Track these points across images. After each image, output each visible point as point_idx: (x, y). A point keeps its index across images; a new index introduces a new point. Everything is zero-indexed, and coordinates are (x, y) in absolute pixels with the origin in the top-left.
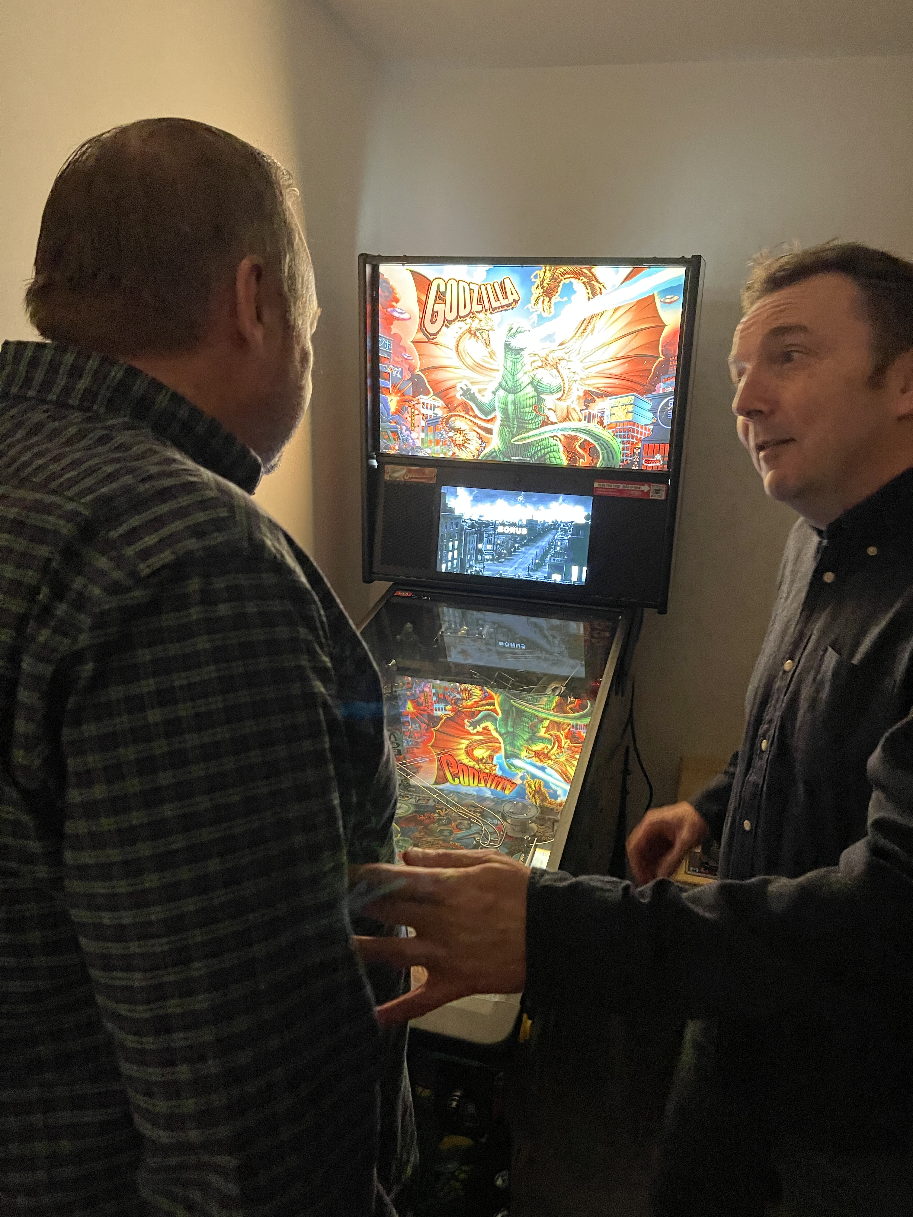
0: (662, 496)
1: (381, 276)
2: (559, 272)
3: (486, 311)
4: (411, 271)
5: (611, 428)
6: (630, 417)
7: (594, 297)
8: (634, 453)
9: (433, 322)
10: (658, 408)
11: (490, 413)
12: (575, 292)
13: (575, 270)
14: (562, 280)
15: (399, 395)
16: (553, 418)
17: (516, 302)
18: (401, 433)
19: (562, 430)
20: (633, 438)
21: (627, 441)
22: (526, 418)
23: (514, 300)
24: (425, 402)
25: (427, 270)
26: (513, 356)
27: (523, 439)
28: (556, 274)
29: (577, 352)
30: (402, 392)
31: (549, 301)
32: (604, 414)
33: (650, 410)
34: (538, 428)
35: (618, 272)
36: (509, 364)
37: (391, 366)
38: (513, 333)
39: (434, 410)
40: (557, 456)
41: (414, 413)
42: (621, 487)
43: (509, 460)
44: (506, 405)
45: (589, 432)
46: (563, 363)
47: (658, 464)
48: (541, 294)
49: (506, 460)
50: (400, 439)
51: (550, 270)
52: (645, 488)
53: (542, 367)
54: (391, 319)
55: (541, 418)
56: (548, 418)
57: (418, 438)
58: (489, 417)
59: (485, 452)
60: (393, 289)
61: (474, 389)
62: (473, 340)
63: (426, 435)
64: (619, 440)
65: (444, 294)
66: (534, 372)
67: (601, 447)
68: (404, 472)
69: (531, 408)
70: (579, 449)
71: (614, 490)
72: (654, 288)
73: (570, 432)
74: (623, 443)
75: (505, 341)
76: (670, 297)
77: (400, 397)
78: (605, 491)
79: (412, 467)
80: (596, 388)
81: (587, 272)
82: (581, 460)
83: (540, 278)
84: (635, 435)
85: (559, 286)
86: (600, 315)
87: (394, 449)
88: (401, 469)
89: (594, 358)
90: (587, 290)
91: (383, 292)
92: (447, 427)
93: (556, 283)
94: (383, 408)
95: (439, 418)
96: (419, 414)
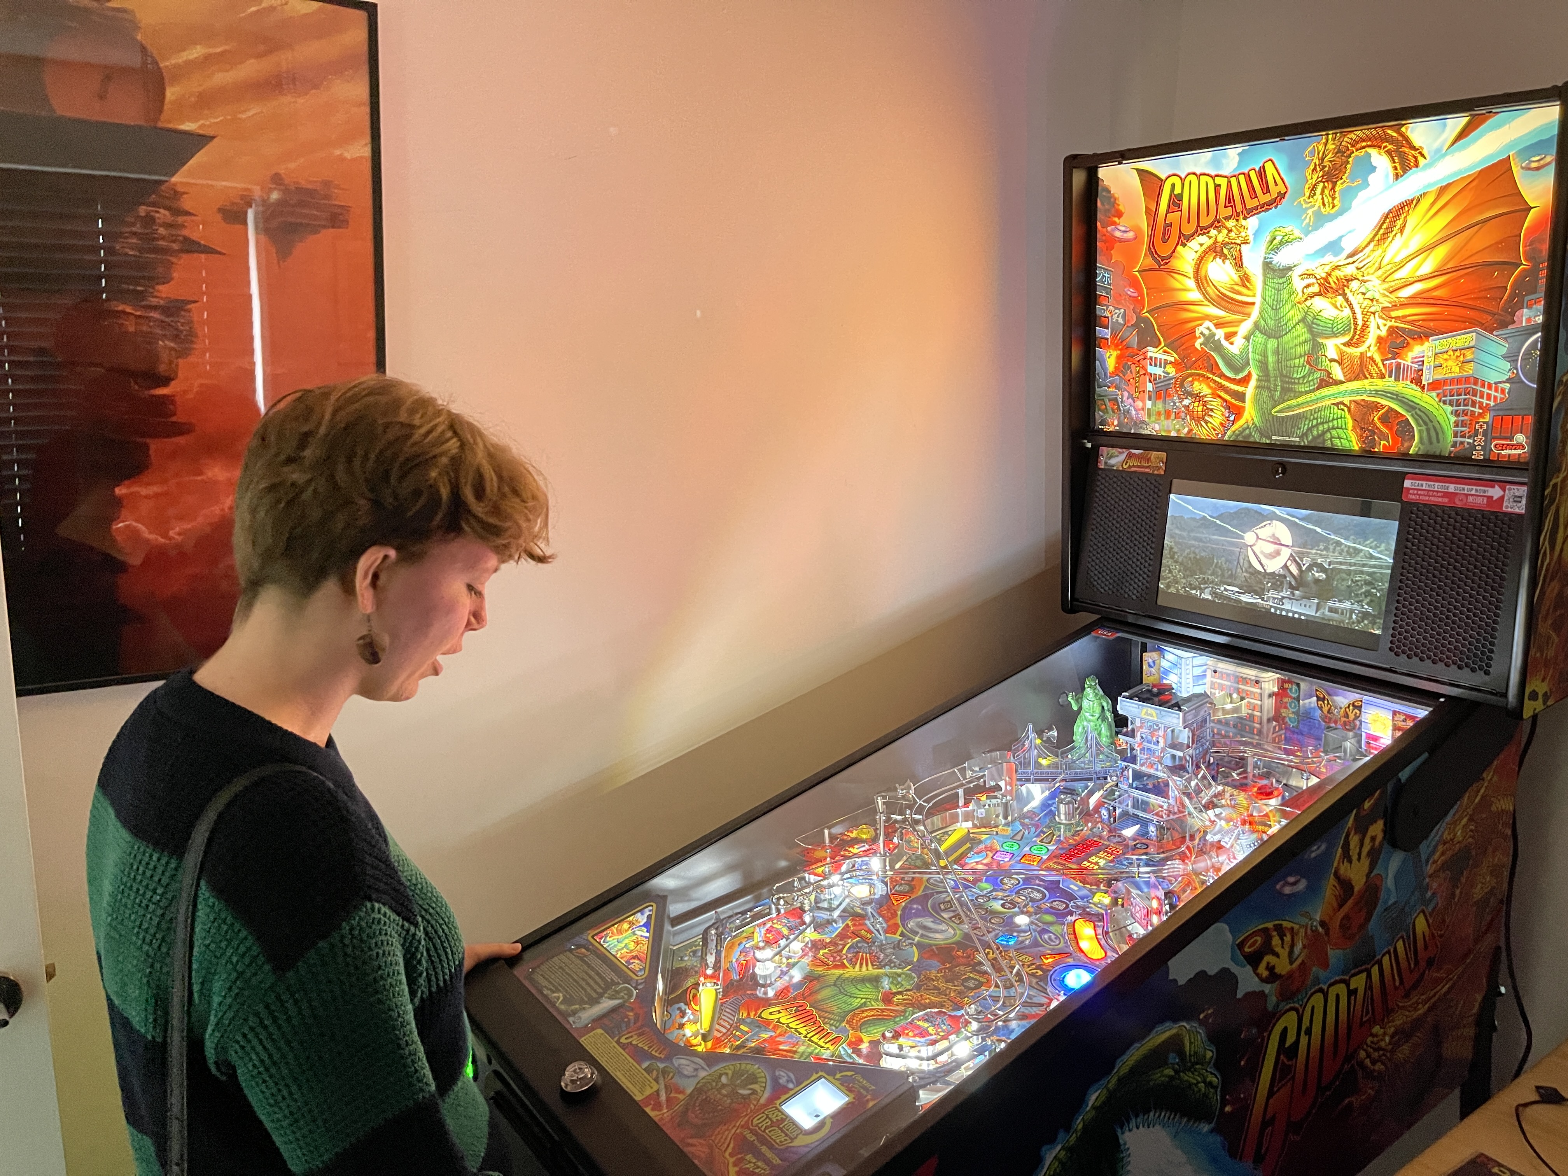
0: (1520, 508)
1: (1100, 183)
2: (1348, 140)
4: (1139, 171)
5: (1434, 389)
6: (1470, 370)
7: (1405, 173)
8: (1476, 431)
9: (1165, 241)
10: (1519, 352)
11: (1242, 369)
12: (1373, 169)
13: (1374, 132)
14: (1353, 152)
15: (1121, 347)
16: (1337, 372)
17: (1282, 196)
18: (1122, 402)
19: (1353, 392)
20: (1473, 405)
21: (1464, 411)
22: (1295, 376)
24: (1154, 355)
25: (1158, 166)
26: (1275, 281)
27: (1290, 408)
28: (1344, 143)
29: (1377, 265)
31: (1333, 188)
32: (1423, 365)
33: (1505, 357)
34: (1314, 391)
35: (1445, 125)
36: (1270, 292)
37: (1111, 308)
38: (1275, 246)
39: (1165, 367)
40: (1343, 435)
41: (1138, 372)
42: (1451, 488)
43: (1268, 442)
44: (1265, 356)
45: (1397, 397)
46: (1354, 285)
47: (1519, 452)
48: (1320, 179)
49: (1264, 440)
50: (1120, 411)
51: (1334, 139)
52: (1495, 492)
53: (1319, 294)
54: (1112, 241)
55: (1318, 375)
56: (1329, 374)
57: (1143, 409)
58: (1241, 376)
59: (1233, 428)
60: (1115, 199)
61: (1220, 334)
62: (1219, 260)
63: (1154, 404)
64: (1449, 409)
65: (1180, 197)
66: (1308, 303)
67: (1416, 420)
69: (1302, 360)
70: (1379, 425)
71: (1439, 494)
72: (1510, 146)
73: (1365, 397)
74: (1456, 414)
75: (1265, 258)
76: (1538, 158)
77: (1120, 350)
78: (1419, 495)
79: (1133, 451)
80: (1409, 322)
81: (1394, 134)
82: (1382, 442)
83: (1318, 154)
84: (1478, 399)
85: (1348, 163)
86: (1414, 202)
87: (1113, 424)
88: (1120, 453)
89: (1404, 273)
90: (1394, 162)
91: (1103, 204)
92: (1181, 391)
93: (1343, 158)
94: (1100, 367)
95: (1172, 378)
96: (1145, 374)
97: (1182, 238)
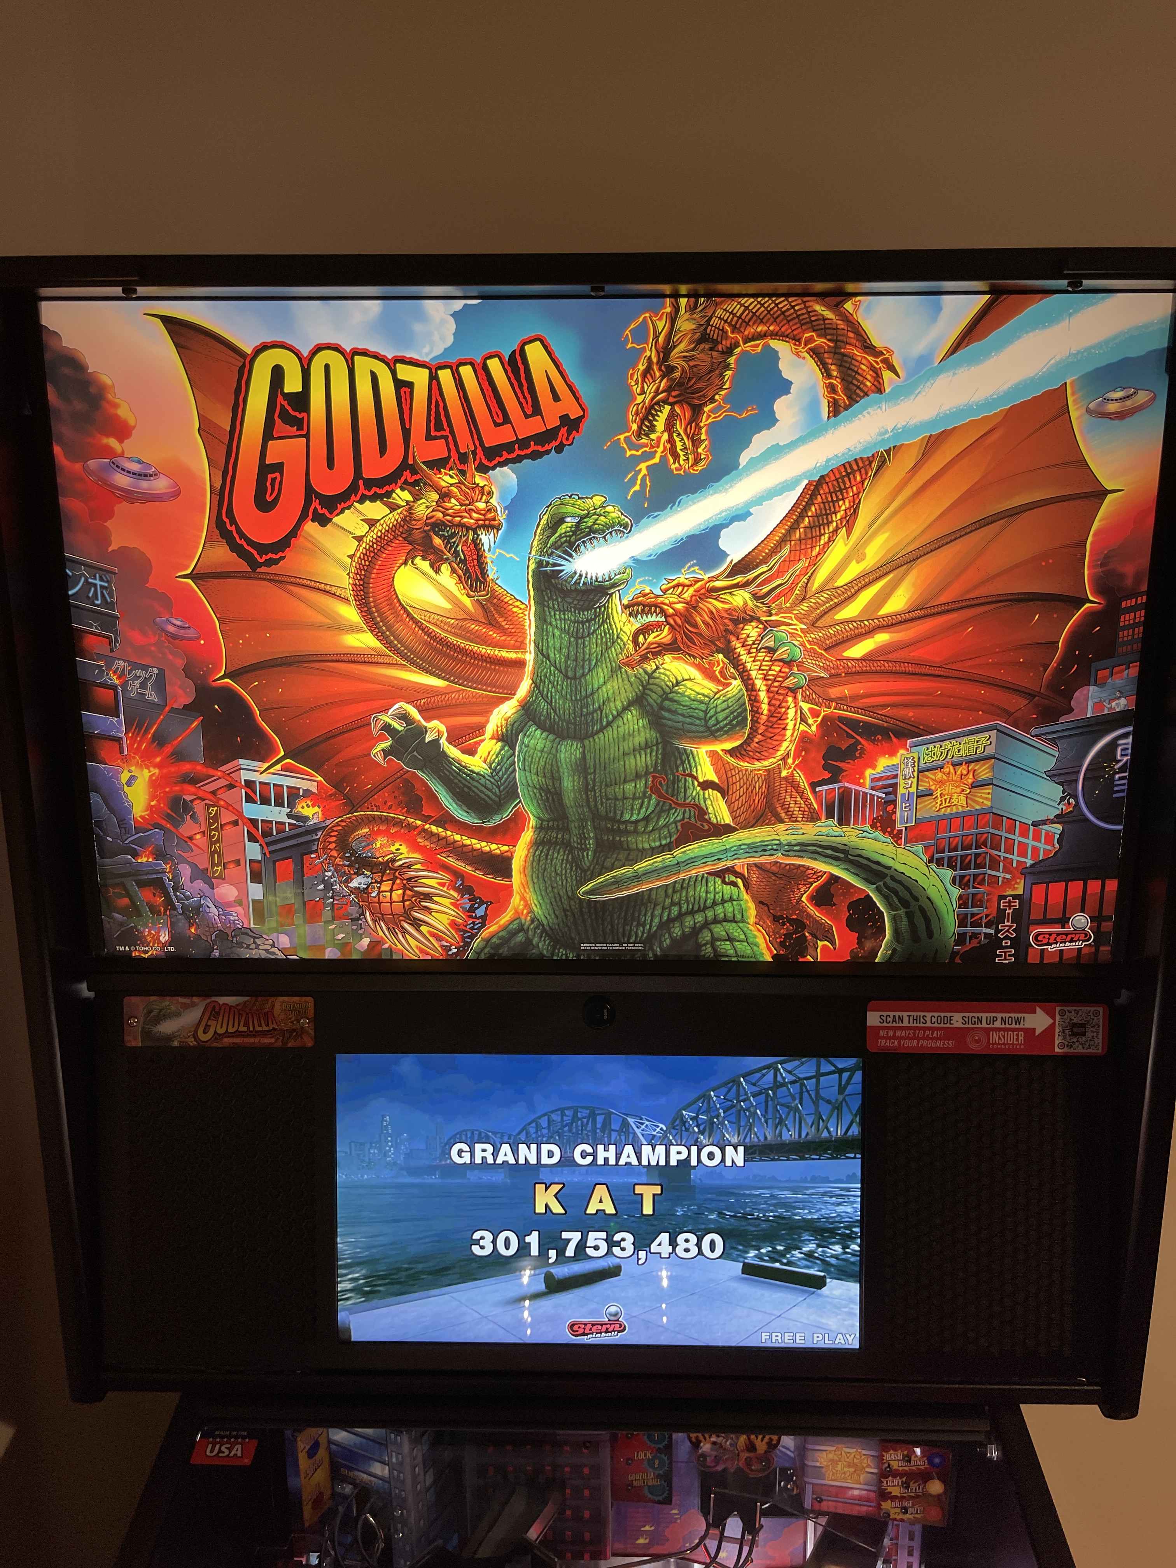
0: (1091, 1045)
1: (49, 340)
2: (726, 315)
3: (463, 458)
4: (169, 322)
5: (919, 837)
6: (984, 798)
7: (853, 399)
8: (1000, 913)
10: (1081, 766)
11: (498, 806)
12: (785, 387)
13: (784, 305)
14: (737, 345)
15: (159, 759)
16: (719, 811)
17: (571, 424)
18: (176, 889)
19: (753, 849)
20: (994, 864)
21: (976, 876)
22: (627, 817)
23: (564, 419)
24: (258, 778)
25: (226, 316)
26: (568, 614)
27: (618, 883)
28: (714, 321)
29: (797, 592)
30: (169, 749)
31: (693, 419)
32: (895, 793)
33: (1052, 775)
34: (668, 848)
35: (939, 309)
36: (557, 640)
37: (120, 663)
38: (566, 535)
39: (291, 805)
40: (737, 934)
41: (216, 818)
42: (958, 1020)
43: (571, 956)
44: (555, 777)
45: (842, 854)
46: (751, 631)
48: (663, 396)
49: (561, 953)
50: (174, 908)
51: (692, 309)
52: (1037, 1021)
53: (673, 647)
54: (105, 498)
55: (677, 815)
56: (702, 813)
57: (239, 902)
58: (496, 821)
59: (485, 933)
60: (102, 389)
61: (435, 731)
62: (422, 562)
63: (271, 890)
64: (948, 874)
65: (302, 400)
66: (650, 667)
67: (886, 898)
68: (191, 1016)
69: (641, 785)
70: (812, 910)
71: (935, 1034)
72: (1066, 366)
73: (779, 857)
74: (960, 881)
75: (540, 564)
76: (1119, 394)
77: (161, 765)
78: (900, 1038)
79: (222, 1000)
80: (865, 710)
81: (828, 314)
82: (820, 943)
83: (656, 337)
84: (1003, 855)
85: (727, 367)
86: (875, 465)
87: (154, 941)
88: (185, 1007)
89: (855, 610)
90: (829, 376)
91: (63, 398)
92: (343, 858)
93: (714, 354)
94: (105, 809)
95: (315, 830)
96: (235, 823)
97: (316, 504)
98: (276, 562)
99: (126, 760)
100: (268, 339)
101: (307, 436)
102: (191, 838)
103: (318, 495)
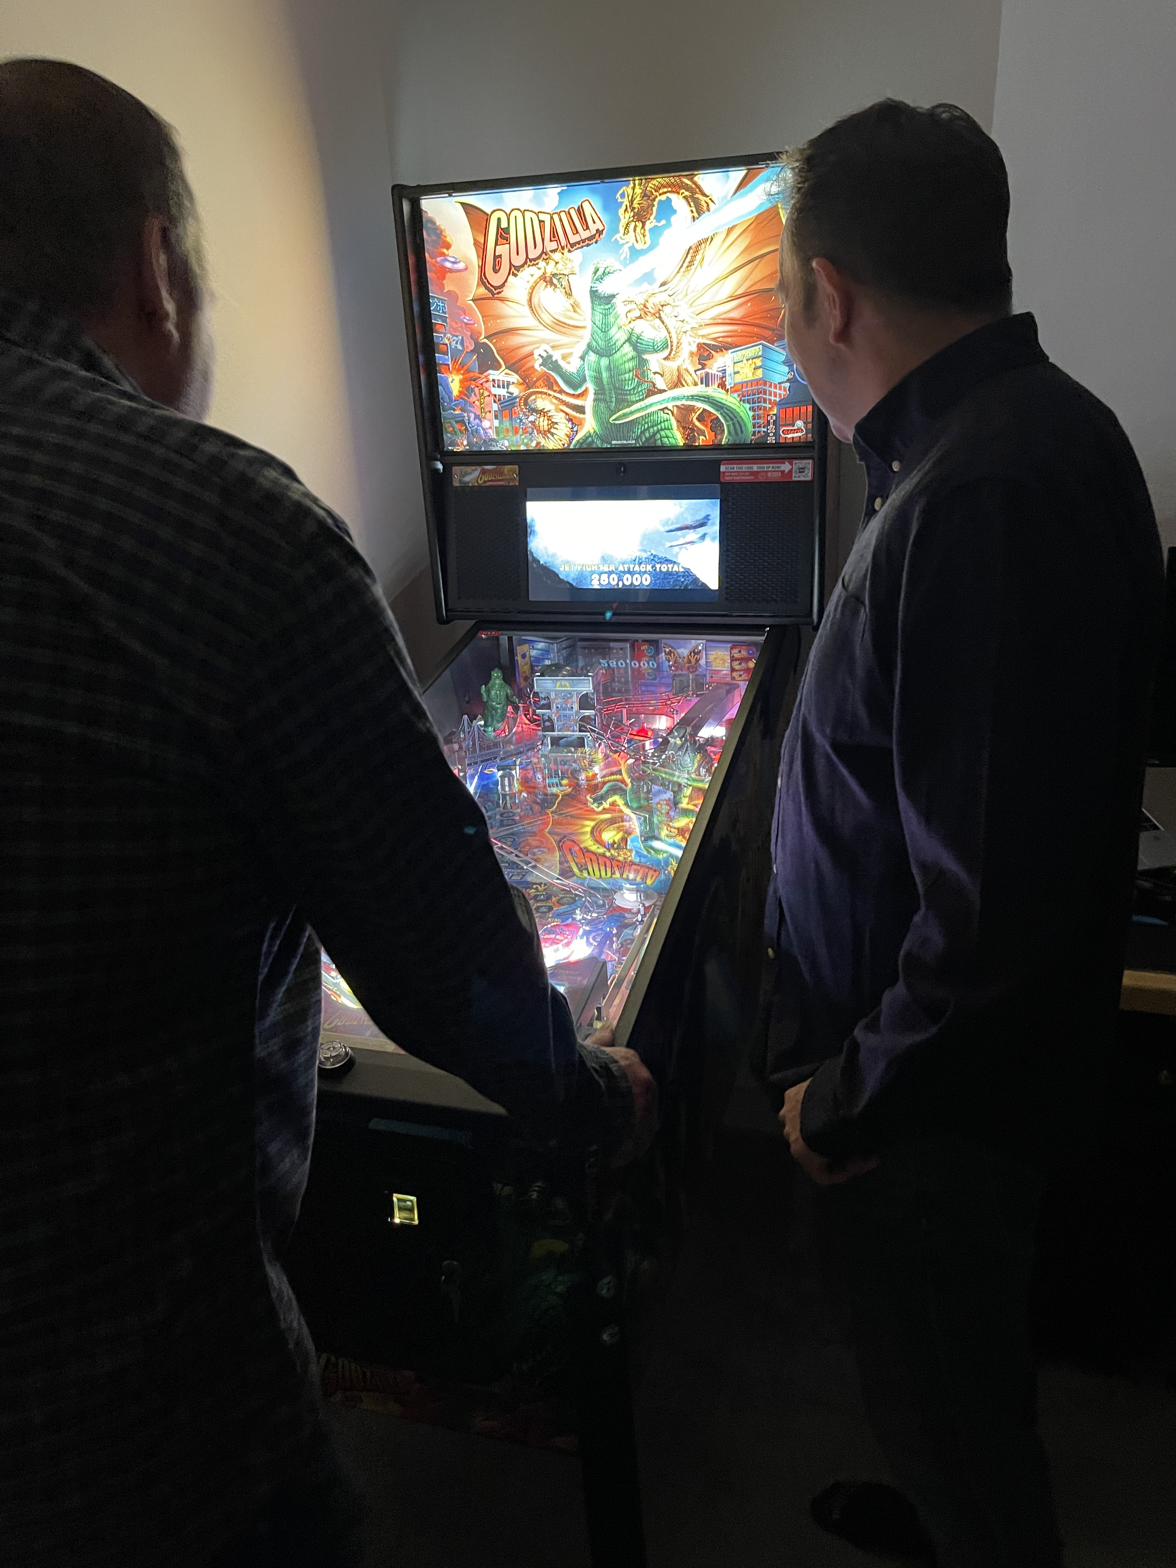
0: (808, 476)
1: (424, 215)
2: (653, 186)
3: (563, 248)
4: (462, 204)
5: (736, 391)
6: (759, 374)
7: (699, 214)
8: (769, 422)
9: (496, 271)
11: (580, 386)
12: (675, 212)
13: (673, 180)
14: (657, 197)
15: (462, 372)
16: (660, 384)
18: (469, 423)
19: (674, 399)
20: (765, 401)
21: (758, 407)
22: (626, 388)
23: (597, 230)
24: (496, 378)
25: (481, 200)
26: (602, 307)
27: (625, 415)
28: (648, 189)
29: (684, 293)
30: (465, 368)
31: (643, 227)
32: (725, 373)
33: (784, 363)
34: (643, 400)
35: (728, 177)
36: (599, 317)
37: (449, 335)
38: (600, 275)
39: (508, 388)
40: (670, 435)
41: (482, 394)
42: (755, 468)
43: (609, 446)
44: (600, 372)
45: (708, 399)
46: (667, 309)
47: (799, 434)
48: (632, 219)
49: (605, 446)
50: (468, 431)
51: (640, 184)
52: (786, 467)
53: (640, 317)
54: (443, 272)
55: (645, 386)
56: (654, 385)
57: (490, 428)
58: (579, 391)
59: (577, 438)
60: (441, 231)
61: (557, 356)
62: (550, 289)
63: (501, 423)
64: (747, 406)
65: (507, 230)
66: (632, 325)
67: (724, 417)
68: (476, 474)
69: (631, 374)
70: (697, 423)
71: (747, 474)
73: (684, 402)
74: (752, 409)
75: (591, 287)
77: (463, 374)
78: (734, 476)
79: (486, 467)
80: (712, 339)
81: (689, 183)
82: (701, 437)
83: (628, 197)
84: (768, 397)
85: (654, 206)
86: (709, 240)
87: (462, 444)
88: (474, 470)
89: (706, 299)
90: (691, 206)
91: (429, 235)
92: (526, 409)
93: (649, 201)
94: (444, 392)
95: (516, 398)
96: (489, 396)
97: (513, 269)
98: (500, 292)
99: (451, 373)
100: (496, 208)
101: (509, 243)
102: (474, 403)
103: (514, 266)
